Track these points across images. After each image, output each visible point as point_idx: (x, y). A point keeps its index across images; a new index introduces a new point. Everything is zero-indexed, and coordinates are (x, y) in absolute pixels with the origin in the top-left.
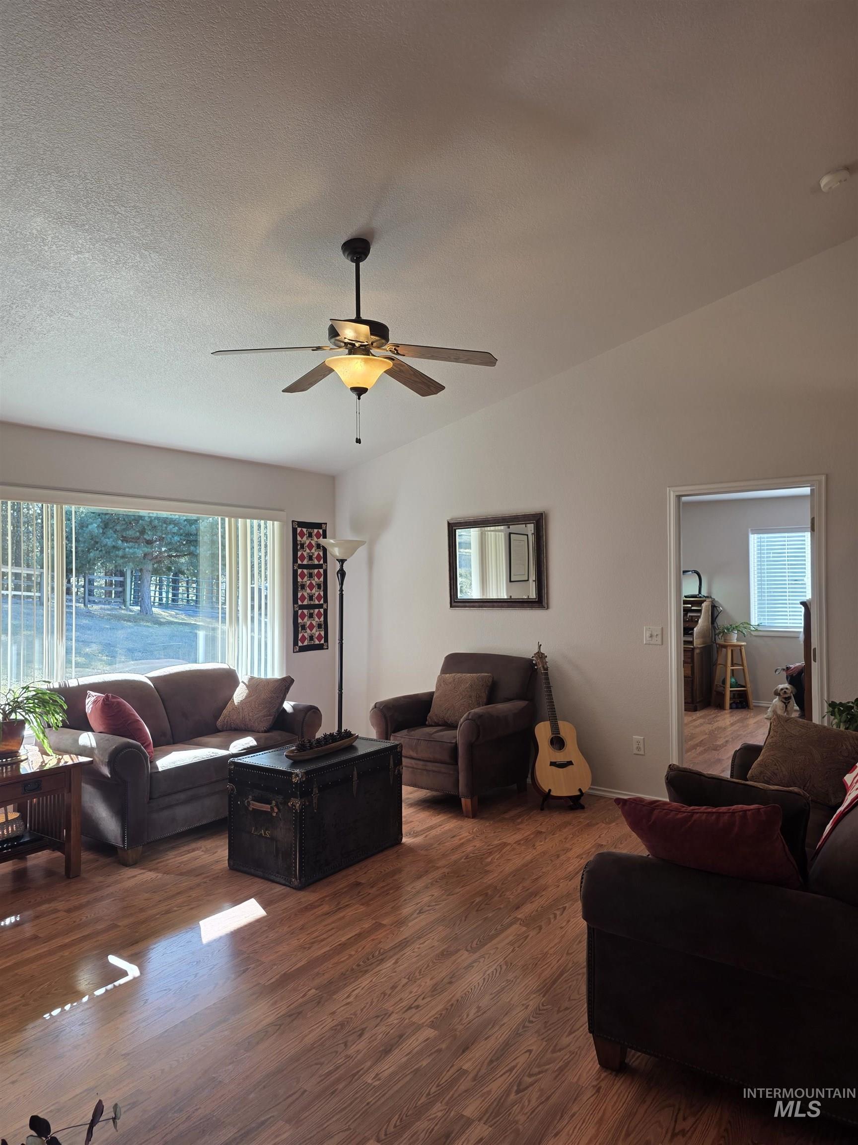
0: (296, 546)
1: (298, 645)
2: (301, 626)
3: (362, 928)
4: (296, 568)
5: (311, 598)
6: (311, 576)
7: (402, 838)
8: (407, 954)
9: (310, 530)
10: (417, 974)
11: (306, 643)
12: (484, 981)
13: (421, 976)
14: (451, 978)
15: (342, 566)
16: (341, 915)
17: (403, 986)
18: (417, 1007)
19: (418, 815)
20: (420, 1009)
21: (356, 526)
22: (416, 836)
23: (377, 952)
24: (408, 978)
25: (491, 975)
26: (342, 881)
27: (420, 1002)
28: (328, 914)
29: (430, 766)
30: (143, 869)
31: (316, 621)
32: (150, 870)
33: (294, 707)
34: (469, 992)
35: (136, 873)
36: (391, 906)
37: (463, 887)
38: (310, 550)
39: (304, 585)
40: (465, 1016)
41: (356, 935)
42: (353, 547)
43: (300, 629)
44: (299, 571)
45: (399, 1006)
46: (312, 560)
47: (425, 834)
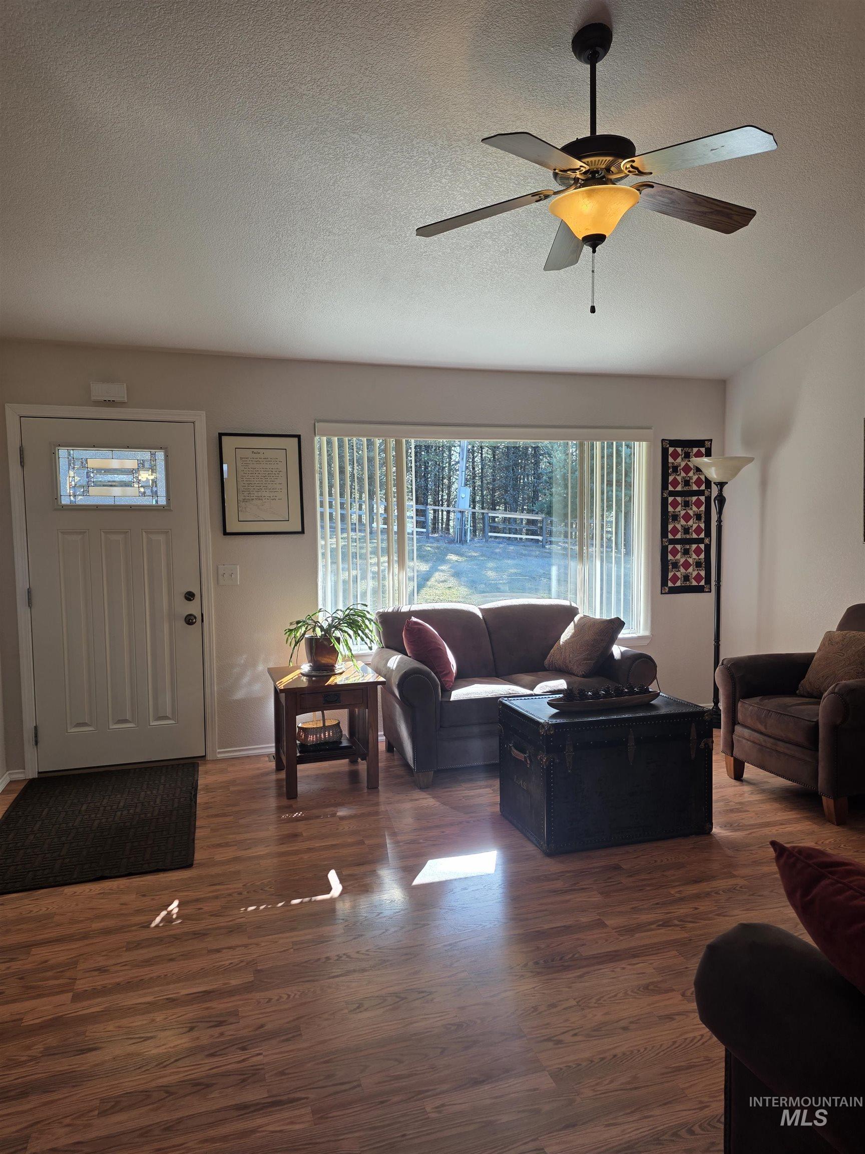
0: (666, 469)
1: (667, 586)
2: (672, 563)
3: (578, 921)
4: (665, 495)
5: (686, 530)
6: (687, 504)
7: (711, 829)
8: (603, 971)
9: (687, 449)
10: (594, 1000)
11: (678, 584)
12: (673, 1044)
13: (596, 1005)
14: (631, 1023)
15: (721, 490)
16: (568, 897)
17: (564, 1009)
18: (560, 1042)
19: (761, 805)
20: (560, 1046)
21: (749, 441)
22: (736, 830)
23: (570, 956)
24: (577, 1002)
25: (688, 1041)
26: (600, 860)
27: (567, 1038)
28: (555, 892)
29: (781, 747)
30: (429, 794)
31: (693, 558)
32: (433, 798)
33: (622, 654)
34: (639, 1051)
35: (421, 797)
36: (631, 906)
37: (747, 910)
38: (687, 473)
39: (677, 515)
40: (607, 1082)
41: (564, 926)
42: (737, 465)
43: (670, 567)
44: (670, 499)
45: (538, 1032)
46: (689, 485)
47: (751, 831)
